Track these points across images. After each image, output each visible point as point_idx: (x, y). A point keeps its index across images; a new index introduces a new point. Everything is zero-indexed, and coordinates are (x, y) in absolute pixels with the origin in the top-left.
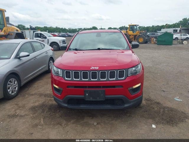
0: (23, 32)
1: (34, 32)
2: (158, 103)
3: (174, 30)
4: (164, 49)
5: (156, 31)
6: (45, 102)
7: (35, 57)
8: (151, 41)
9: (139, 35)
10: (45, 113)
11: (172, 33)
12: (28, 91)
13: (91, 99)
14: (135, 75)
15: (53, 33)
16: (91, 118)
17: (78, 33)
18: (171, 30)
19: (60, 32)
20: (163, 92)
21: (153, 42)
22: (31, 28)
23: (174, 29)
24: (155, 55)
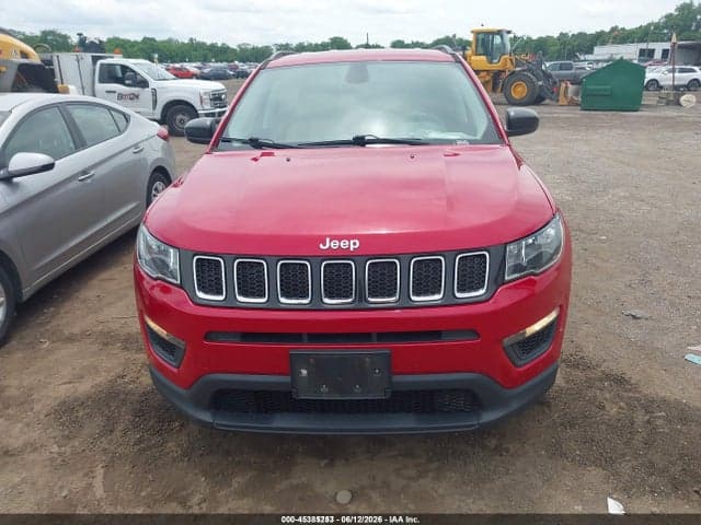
0: (50, 63)
1: (95, 59)
2: (620, 381)
3: (642, 52)
4: (611, 128)
5: (572, 55)
6: (123, 377)
7: (84, 172)
8: (558, 95)
9: (512, 69)
10: (117, 433)
11: (636, 62)
12: (54, 323)
13: (324, 393)
14: (535, 275)
15: (177, 65)
16: (323, 463)
17: (267, 63)
18: (630, 52)
19: (205, 60)
20: (632, 322)
21: (566, 97)
22: (85, 45)
23: (643, 46)
24: (578, 152)
